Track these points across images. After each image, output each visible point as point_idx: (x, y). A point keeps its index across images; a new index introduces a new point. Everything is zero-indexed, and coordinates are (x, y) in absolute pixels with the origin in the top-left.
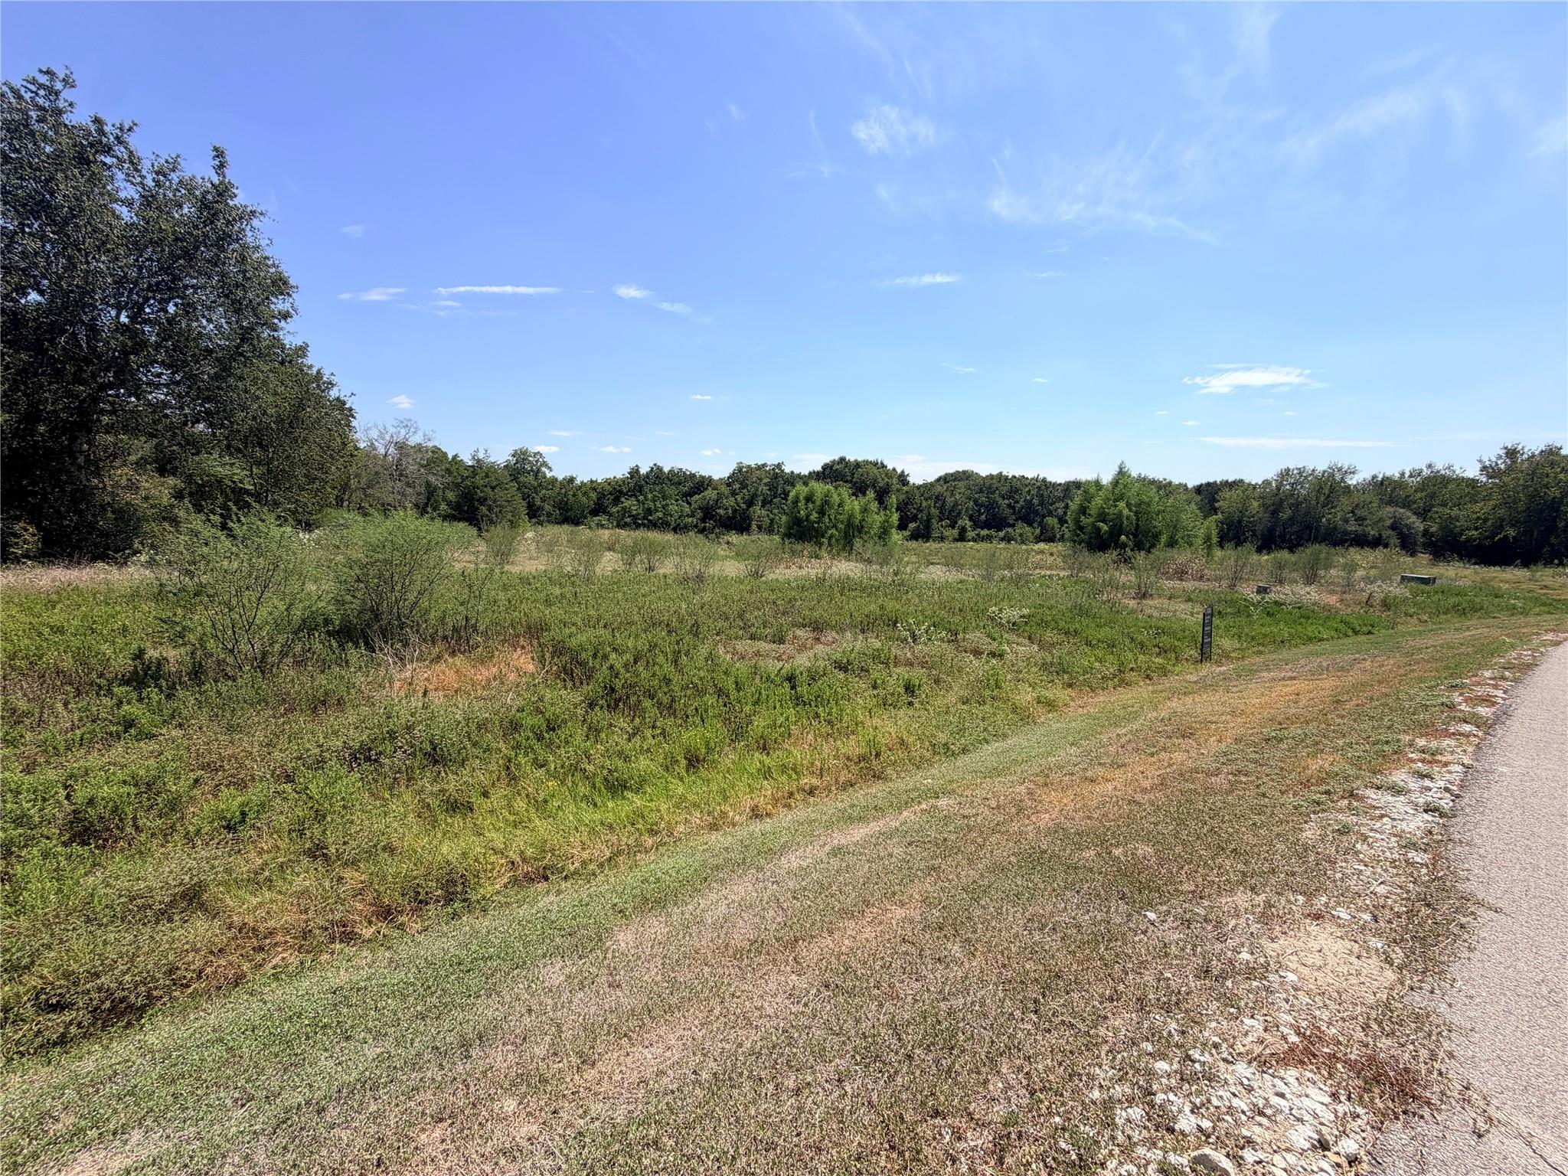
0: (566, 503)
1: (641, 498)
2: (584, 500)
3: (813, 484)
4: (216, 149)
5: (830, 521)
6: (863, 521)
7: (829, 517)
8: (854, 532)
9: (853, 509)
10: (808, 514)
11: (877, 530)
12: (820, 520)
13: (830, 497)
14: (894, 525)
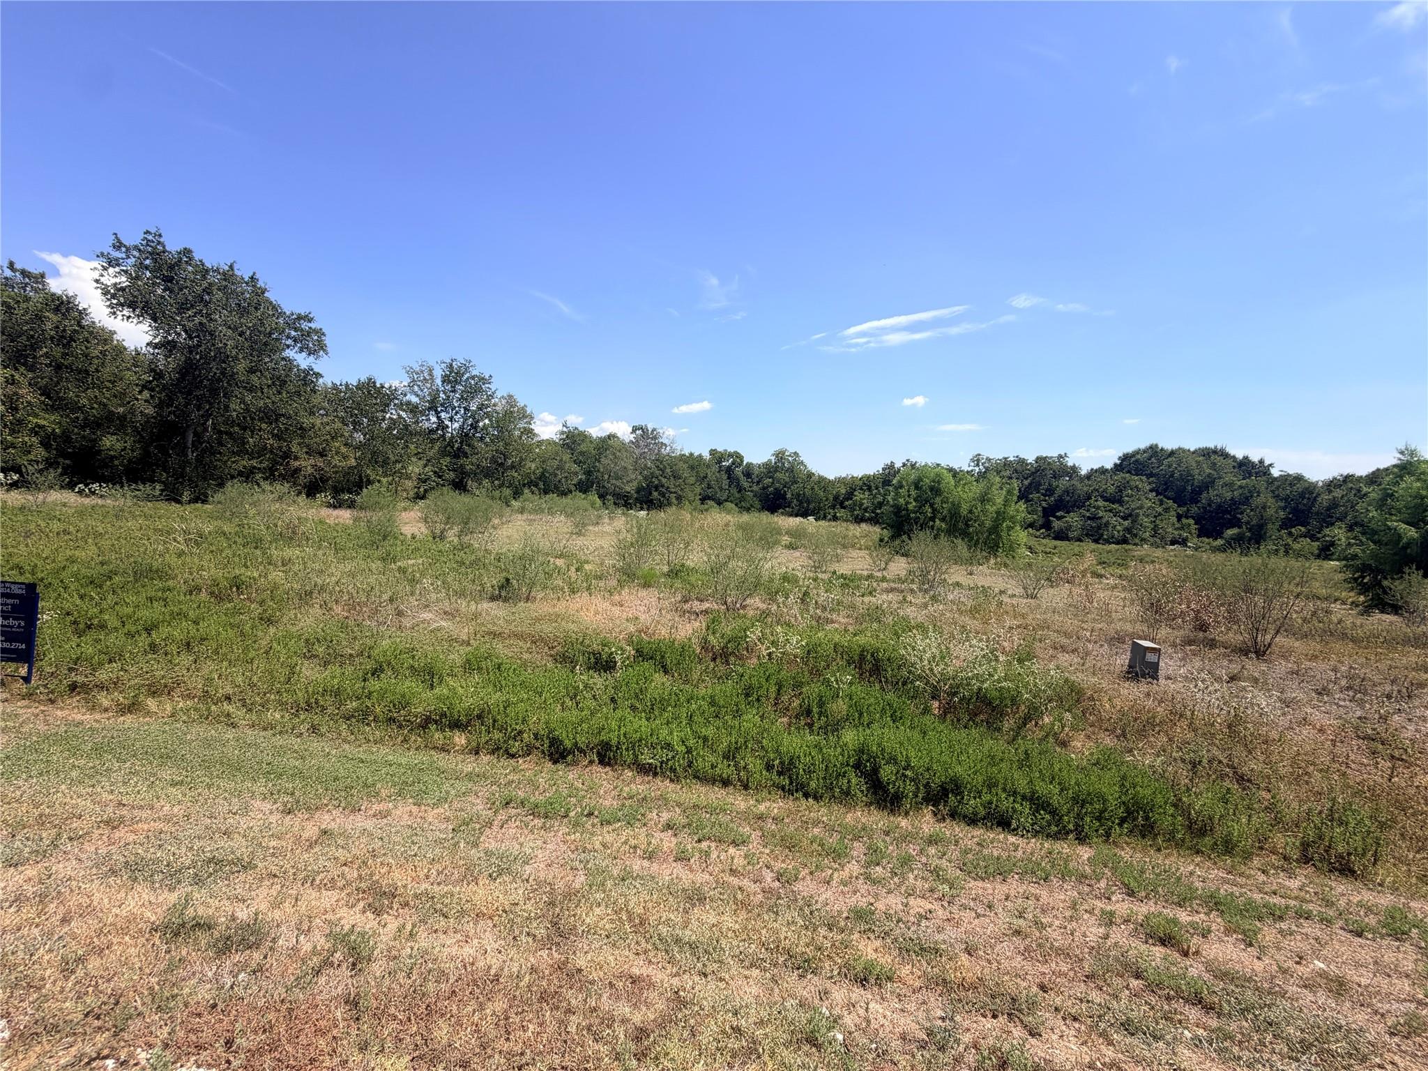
5: (934, 510)
6: (971, 512)
7: (932, 506)
8: (961, 525)
9: (960, 497)
10: (907, 503)
11: (988, 524)
12: (919, 509)
13: (939, 482)
14: (1012, 517)
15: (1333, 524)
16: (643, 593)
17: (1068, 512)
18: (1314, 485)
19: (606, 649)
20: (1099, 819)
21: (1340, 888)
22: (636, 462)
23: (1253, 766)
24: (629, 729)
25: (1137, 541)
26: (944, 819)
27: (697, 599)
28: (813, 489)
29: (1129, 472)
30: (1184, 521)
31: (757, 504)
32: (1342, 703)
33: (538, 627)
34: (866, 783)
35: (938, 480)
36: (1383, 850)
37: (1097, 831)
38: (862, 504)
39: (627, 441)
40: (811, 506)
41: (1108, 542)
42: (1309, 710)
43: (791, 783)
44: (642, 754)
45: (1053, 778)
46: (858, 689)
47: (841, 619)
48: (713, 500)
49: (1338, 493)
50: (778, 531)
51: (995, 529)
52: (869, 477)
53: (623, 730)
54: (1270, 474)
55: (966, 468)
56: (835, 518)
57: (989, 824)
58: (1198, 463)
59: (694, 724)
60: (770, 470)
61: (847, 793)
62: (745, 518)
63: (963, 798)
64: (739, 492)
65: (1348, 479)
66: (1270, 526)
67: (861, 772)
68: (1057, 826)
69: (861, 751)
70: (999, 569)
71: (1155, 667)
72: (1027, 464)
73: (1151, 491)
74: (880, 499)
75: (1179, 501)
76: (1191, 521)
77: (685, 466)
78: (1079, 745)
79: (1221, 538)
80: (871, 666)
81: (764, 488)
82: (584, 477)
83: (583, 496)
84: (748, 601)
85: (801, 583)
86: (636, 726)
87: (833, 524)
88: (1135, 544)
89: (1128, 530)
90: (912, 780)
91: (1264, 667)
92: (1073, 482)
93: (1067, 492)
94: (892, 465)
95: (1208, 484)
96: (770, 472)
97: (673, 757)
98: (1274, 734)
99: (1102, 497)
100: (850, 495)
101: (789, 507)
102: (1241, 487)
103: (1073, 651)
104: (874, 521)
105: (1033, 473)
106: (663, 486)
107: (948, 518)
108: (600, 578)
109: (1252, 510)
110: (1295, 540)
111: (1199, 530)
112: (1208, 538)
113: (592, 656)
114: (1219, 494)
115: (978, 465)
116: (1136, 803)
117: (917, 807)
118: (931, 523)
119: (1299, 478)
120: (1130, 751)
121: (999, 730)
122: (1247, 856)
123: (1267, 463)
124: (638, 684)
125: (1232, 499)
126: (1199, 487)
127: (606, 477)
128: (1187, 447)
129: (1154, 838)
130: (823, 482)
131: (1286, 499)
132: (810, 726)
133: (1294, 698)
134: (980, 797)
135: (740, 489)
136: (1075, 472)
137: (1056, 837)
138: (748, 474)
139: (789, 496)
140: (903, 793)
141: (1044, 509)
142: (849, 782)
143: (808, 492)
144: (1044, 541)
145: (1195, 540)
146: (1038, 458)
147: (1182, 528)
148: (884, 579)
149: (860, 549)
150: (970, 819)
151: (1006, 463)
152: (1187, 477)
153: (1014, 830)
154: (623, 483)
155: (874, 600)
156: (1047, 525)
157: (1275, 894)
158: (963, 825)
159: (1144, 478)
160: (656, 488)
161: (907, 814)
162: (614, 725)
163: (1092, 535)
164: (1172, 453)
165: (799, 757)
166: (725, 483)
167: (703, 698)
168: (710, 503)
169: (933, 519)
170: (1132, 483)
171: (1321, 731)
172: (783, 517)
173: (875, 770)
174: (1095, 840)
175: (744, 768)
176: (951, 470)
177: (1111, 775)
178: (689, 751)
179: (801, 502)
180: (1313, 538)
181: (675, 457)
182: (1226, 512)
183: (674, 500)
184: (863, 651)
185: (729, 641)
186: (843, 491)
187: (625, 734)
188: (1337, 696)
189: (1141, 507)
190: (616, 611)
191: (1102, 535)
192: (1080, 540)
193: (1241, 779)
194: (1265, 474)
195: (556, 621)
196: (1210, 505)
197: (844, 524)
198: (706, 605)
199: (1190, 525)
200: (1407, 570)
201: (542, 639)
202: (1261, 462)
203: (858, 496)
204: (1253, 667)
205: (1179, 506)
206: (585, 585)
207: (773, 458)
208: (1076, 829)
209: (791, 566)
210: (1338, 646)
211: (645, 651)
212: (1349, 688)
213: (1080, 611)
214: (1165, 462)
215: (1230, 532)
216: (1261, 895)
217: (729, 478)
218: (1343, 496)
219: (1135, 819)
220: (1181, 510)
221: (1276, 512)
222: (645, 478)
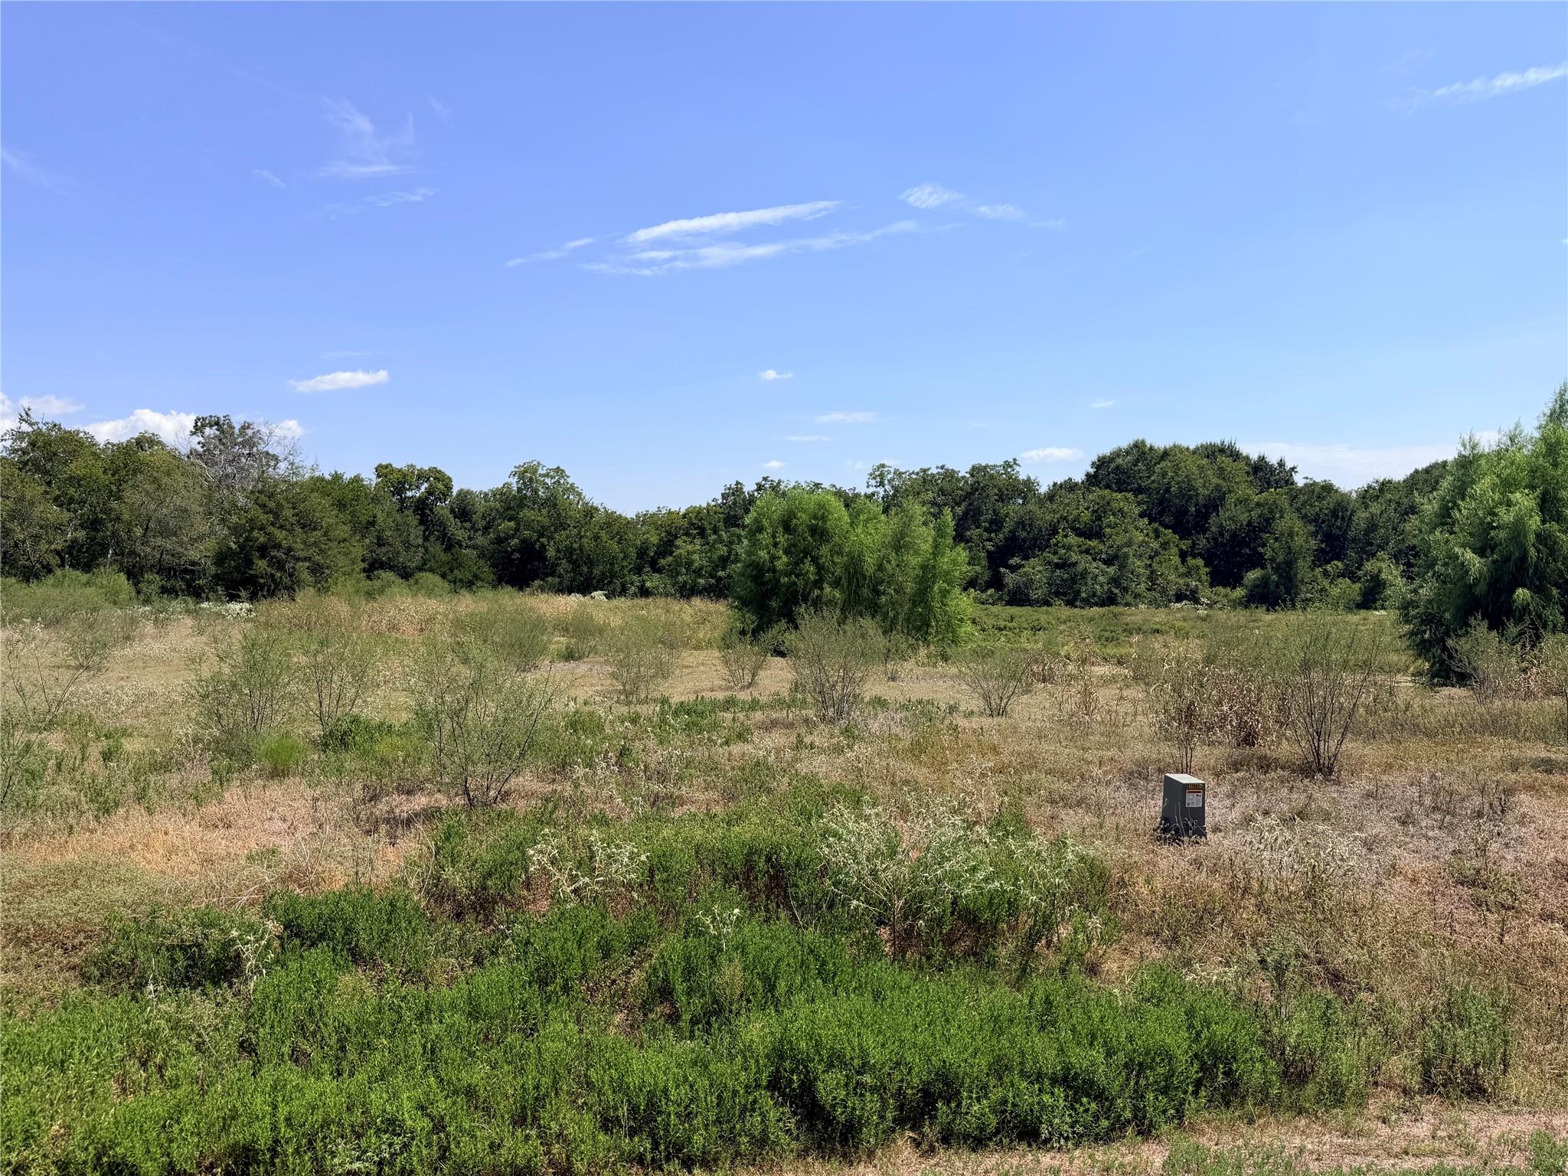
1: (712, 538)
5: (820, 568)
6: (880, 568)
7: (815, 560)
8: (866, 592)
9: (861, 543)
10: (773, 558)
11: (910, 587)
12: (794, 569)
13: (824, 518)
14: (947, 573)
15: (1374, 555)
16: (275, 791)
17: (1026, 558)
18: (1345, 497)
19: (215, 933)
20: (1165, 1091)
21: (1474, 1119)
22: (210, 498)
23: (1348, 955)
24: (298, 1106)
25: (1129, 598)
26: (932, 1150)
27: (400, 790)
28: (596, 538)
29: (1108, 486)
30: (1191, 561)
31: (486, 571)
32: (1430, 834)
33: (32, 905)
34: (795, 1114)
35: (821, 514)
36: (1513, 1050)
37: (1164, 1112)
38: (690, 563)
39: (185, 451)
40: (596, 572)
41: (1088, 603)
42: (1396, 851)
43: (655, 1146)
44: (333, 1154)
45: (1094, 1037)
46: (752, 930)
47: (698, 796)
48: (391, 568)
49: (1375, 508)
50: (539, 625)
51: (921, 596)
52: (698, 511)
53: (283, 1111)
54: (1293, 483)
55: (863, 490)
56: (644, 592)
57: (1006, 1141)
58: (1201, 468)
59: (442, 1066)
60: (510, 504)
61: (761, 1141)
62: (467, 604)
63: (959, 1105)
64: (448, 548)
65: (1385, 486)
66: (1300, 563)
67: (783, 1094)
68: (1107, 1118)
69: (779, 1054)
70: (935, 665)
71: (1199, 814)
72: (958, 480)
73: (1142, 515)
74: (723, 550)
75: (1182, 529)
76: (1200, 562)
77: (326, 502)
78: (1115, 967)
79: (1241, 585)
80: (766, 878)
81: (499, 541)
82: (81, 534)
83: (84, 577)
84: (514, 783)
85: (608, 731)
86: (310, 1095)
87: (642, 602)
88: (1127, 604)
89: (1115, 581)
90: (874, 1089)
91: (1333, 791)
92: (1030, 507)
93: (1021, 523)
94: (737, 490)
95: (1215, 503)
96: (509, 508)
97: (405, 1146)
98: (1364, 899)
99: (1073, 529)
100: (667, 546)
101: (552, 574)
102: (1258, 504)
103: (1079, 804)
104: (717, 591)
105: (969, 495)
106: (278, 546)
107: (844, 582)
108: (163, 766)
109: (1276, 539)
110: (1331, 583)
111: (1212, 574)
112: (1225, 586)
113: (179, 955)
114: (1232, 516)
115: (882, 484)
116: (1213, 1053)
117: (886, 1138)
118: (817, 592)
119: (1328, 488)
120: (1188, 963)
121: (992, 964)
122: (1361, 1100)
123: (1288, 466)
124: (300, 999)
125: (1249, 524)
126: (1204, 506)
127: (138, 532)
128: (1184, 444)
129: (1243, 1104)
130: (614, 524)
131: (1315, 520)
132: (673, 1018)
133: (1376, 836)
134: (986, 1097)
135: (449, 544)
136: (1030, 490)
137: (1105, 1138)
138: (464, 509)
139: (551, 552)
140: (860, 1117)
141: (989, 553)
142: (763, 1115)
143: (588, 543)
144: (995, 609)
145: (1208, 591)
146: (974, 468)
147: (1188, 574)
148: (754, 705)
149: (697, 648)
150: (975, 1138)
151: (925, 480)
152: (1187, 492)
153: (1046, 1141)
154: (181, 544)
155: (748, 748)
156: (996, 582)
157: (1407, 1154)
158: (965, 1154)
159: (1130, 495)
160: (263, 551)
161: (871, 1154)
162: (260, 1104)
163: (1064, 594)
164: (1166, 454)
165: (665, 1091)
166: (416, 534)
167: (453, 1006)
168: (388, 575)
169: (818, 584)
170: (1115, 505)
171: (1414, 881)
172: (543, 597)
173: (808, 1086)
174: (1165, 1128)
175: (559, 1135)
176: (839, 494)
177: (1174, 1013)
178: (439, 1126)
179: (575, 565)
180: (1354, 579)
181: (302, 485)
182: (1243, 543)
183: (305, 575)
184: (750, 853)
185: (490, 874)
186: (654, 539)
187: (288, 1120)
188: (1424, 824)
189: (1129, 544)
190: (219, 842)
191: (1078, 592)
192: (1047, 603)
193: (1336, 978)
194: (1287, 482)
195: (75, 885)
196: (1222, 535)
197: (661, 601)
198: (421, 801)
199: (1198, 568)
200: (1472, 622)
201: (43, 934)
202: (1281, 464)
203: (684, 547)
204: (1323, 795)
205: (1181, 539)
206: (131, 788)
207: (514, 481)
208: (1135, 1117)
209: (582, 694)
210: (1412, 745)
211: (306, 923)
212: (1436, 809)
213: (1075, 727)
214: (1158, 467)
215: (1252, 575)
216: (1392, 1161)
217: (422, 522)
218: (1382, 513)
219: (1214, 1078)
220: (1185, 545)
221: (1307, 542)
222: (236, 530)
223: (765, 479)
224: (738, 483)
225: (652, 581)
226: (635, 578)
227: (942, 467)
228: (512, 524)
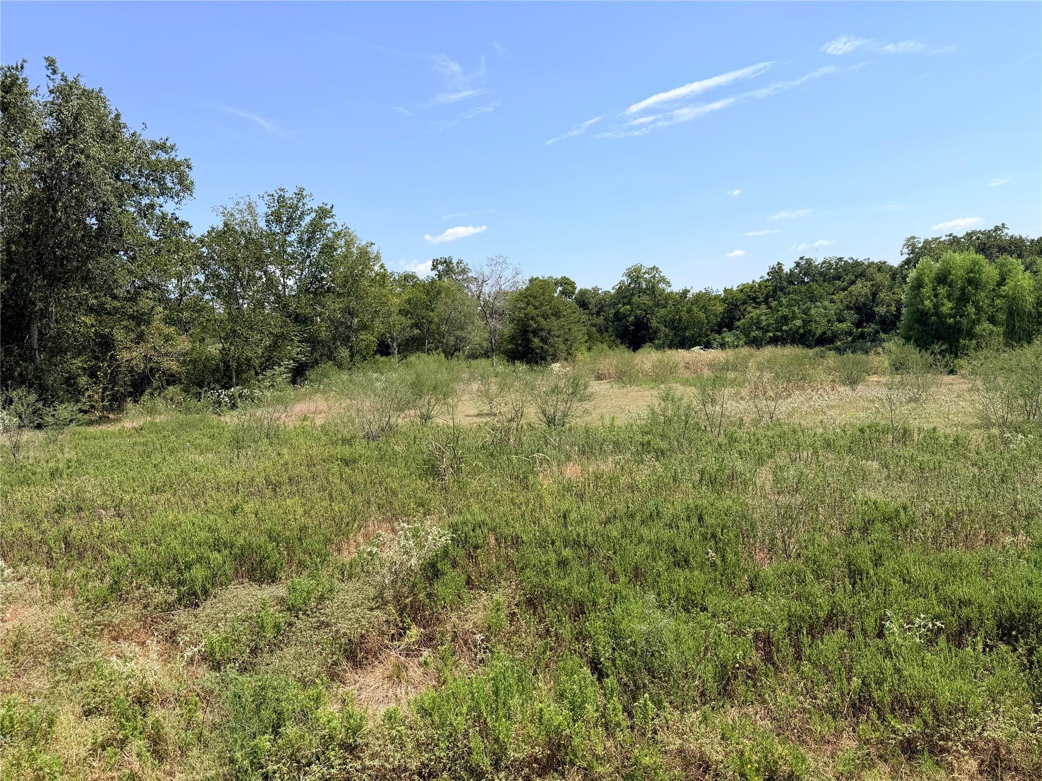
0: (680, 320)
1: (774, 304)
2: (702, 315)
3: (948, 255)
4: (47, 59)
31: (614, 340)
38: (759, 323)
40: (688, 334)
81: (619, 319)
94: (779, 269)
96: (624, 297)
106: (544, 329)
138: (583, 302)
139: (654, 324)
143: (684, 315)
179: (676, 330)
203: (754, 311)
207: (626, 279)
223: (801, 258)
224: (779, 263)
225: (729, 337)
226: (717, 336)
227: (950, 235)
228: (628, 307)
